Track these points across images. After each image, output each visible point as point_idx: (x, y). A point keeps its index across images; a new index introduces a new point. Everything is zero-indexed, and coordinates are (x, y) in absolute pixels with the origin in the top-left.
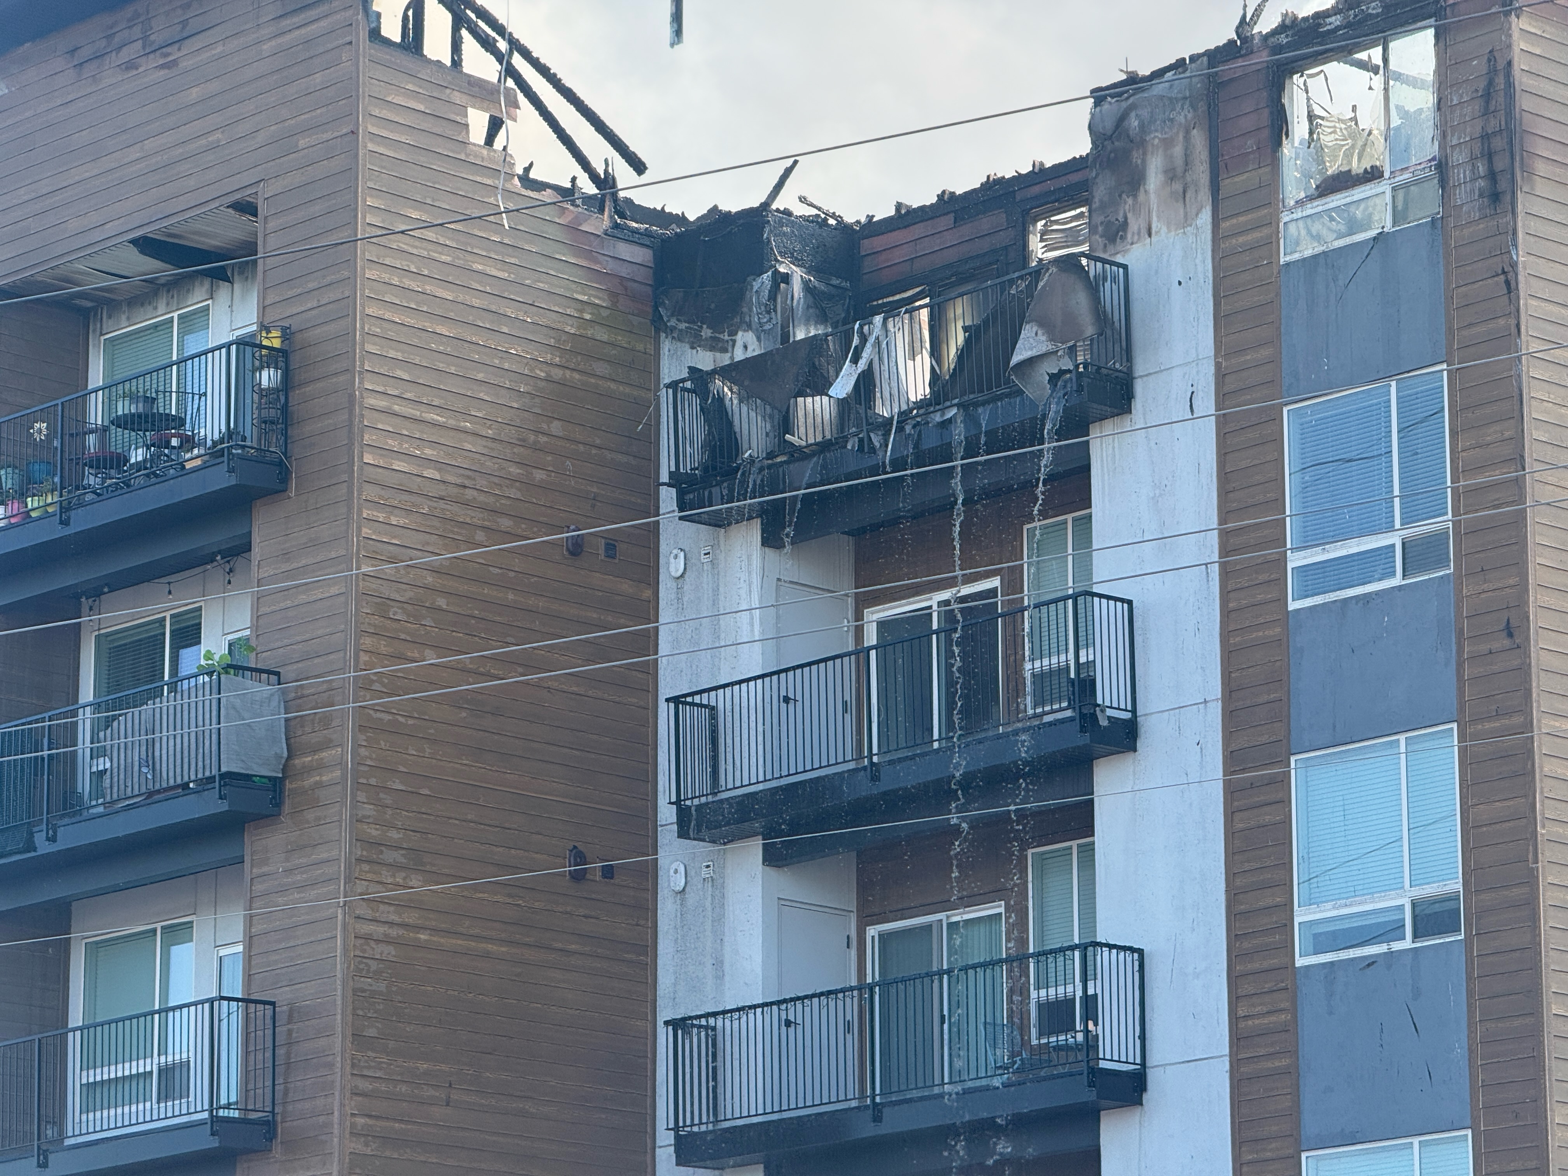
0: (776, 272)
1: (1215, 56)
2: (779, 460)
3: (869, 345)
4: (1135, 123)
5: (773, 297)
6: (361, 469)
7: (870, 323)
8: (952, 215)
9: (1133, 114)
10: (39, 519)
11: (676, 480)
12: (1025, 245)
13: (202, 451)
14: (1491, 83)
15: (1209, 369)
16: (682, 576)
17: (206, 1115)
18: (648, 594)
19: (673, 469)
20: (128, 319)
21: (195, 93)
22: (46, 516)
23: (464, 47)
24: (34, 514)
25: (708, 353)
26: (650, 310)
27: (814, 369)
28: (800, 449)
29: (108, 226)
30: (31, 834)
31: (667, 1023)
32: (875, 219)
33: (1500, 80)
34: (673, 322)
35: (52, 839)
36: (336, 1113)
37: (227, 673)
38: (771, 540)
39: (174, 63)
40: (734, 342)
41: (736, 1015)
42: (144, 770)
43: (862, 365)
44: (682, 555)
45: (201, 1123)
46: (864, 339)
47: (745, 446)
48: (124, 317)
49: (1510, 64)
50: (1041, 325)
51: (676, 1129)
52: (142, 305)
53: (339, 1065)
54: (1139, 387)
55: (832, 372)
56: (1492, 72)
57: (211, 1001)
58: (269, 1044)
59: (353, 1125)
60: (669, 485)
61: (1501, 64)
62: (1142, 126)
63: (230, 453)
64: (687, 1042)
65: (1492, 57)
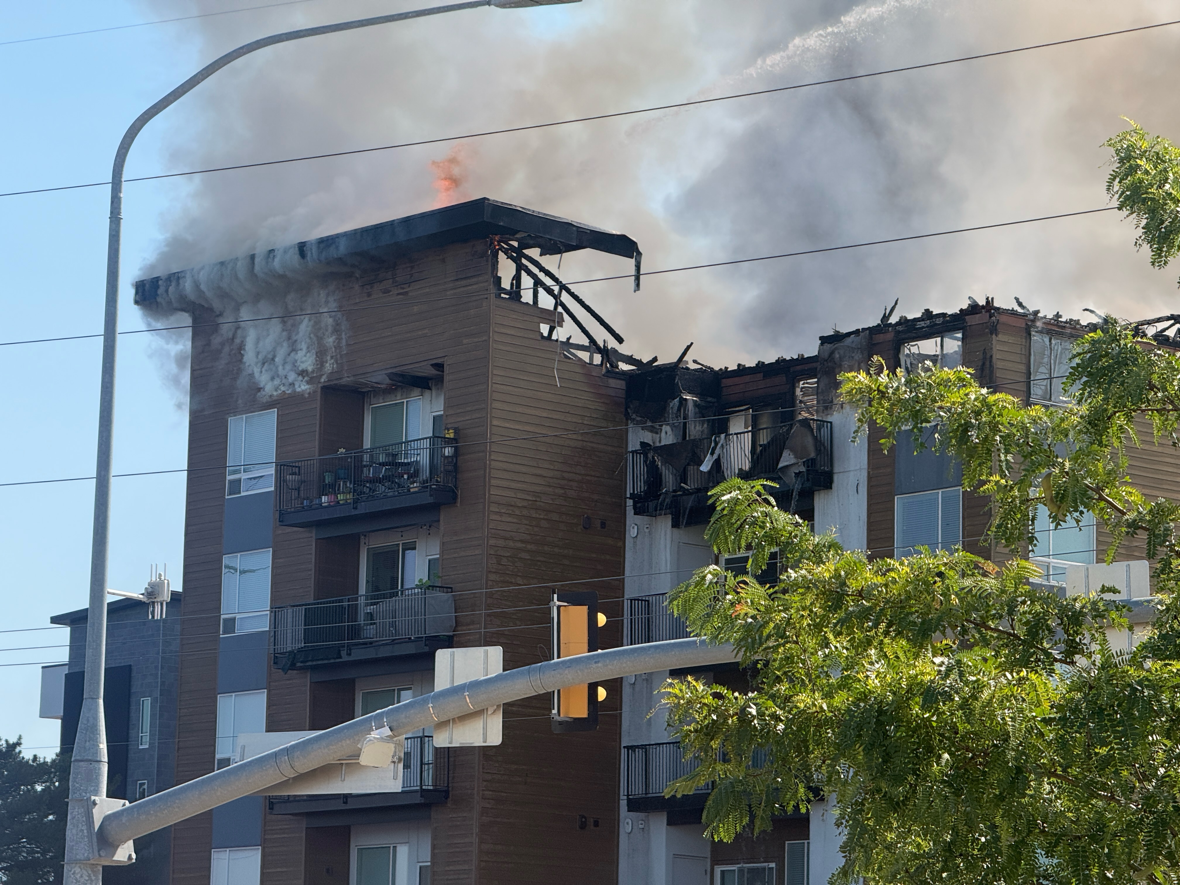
0: (682, 398)
1: (872, 331)
2: (678, 493)
3: (718, 447)
4: (837, 356)
5: (679, 409)
6: (489, 497)
7: (719, 437)
8: (762, 374)
9: (836, 352)
10: (343, 505)
11: (633, 496)
12: (794, 393)
13: (418, 485)
14: (984, 364)
15: (864, 475)
16: (636, 537)
17: (418, 788)
18: (620, 544)
19: (632, 492)
20: (383, 399)
21: (416, 309)
22: (346, 504)
23: (539, 295)
24: (341, 502)
25: (650, 433)
26: (623, 410)
27: (694, 454)
28: (688, 490)
29: (375, 365)
30: (340, 651)
31: (624, 747)
32: (729, 370)
33: (988, 363)
34: (634, 416)
35: (349, 654)
36: (476, 789)
37: (429, 589)
38: (675, 525)
39: (406, 293)
40: (661, 430)
41: (654, 746)
42: (391, 629)
43: (715, 456)
44: (636, 527)
45: (416, 791)
46: (716, 444)
47: (664, 485)
48: (381, 398)
49: (991, 356)
50: (791, 451)
51: (628, 795)
52: (390, 393)
53: (477, 768)
54: (836, 477)
55: (702, 457)
56: (985, 358)
57: (421, 738)
58: (446, 756)
59: (483, 795)
60: (630, 498)
61: (988, 356)
62: (840, 357)
63: (431, 487)
64: (633, 755)
65: (984, 352)
